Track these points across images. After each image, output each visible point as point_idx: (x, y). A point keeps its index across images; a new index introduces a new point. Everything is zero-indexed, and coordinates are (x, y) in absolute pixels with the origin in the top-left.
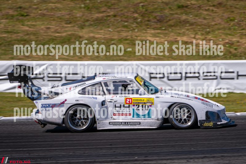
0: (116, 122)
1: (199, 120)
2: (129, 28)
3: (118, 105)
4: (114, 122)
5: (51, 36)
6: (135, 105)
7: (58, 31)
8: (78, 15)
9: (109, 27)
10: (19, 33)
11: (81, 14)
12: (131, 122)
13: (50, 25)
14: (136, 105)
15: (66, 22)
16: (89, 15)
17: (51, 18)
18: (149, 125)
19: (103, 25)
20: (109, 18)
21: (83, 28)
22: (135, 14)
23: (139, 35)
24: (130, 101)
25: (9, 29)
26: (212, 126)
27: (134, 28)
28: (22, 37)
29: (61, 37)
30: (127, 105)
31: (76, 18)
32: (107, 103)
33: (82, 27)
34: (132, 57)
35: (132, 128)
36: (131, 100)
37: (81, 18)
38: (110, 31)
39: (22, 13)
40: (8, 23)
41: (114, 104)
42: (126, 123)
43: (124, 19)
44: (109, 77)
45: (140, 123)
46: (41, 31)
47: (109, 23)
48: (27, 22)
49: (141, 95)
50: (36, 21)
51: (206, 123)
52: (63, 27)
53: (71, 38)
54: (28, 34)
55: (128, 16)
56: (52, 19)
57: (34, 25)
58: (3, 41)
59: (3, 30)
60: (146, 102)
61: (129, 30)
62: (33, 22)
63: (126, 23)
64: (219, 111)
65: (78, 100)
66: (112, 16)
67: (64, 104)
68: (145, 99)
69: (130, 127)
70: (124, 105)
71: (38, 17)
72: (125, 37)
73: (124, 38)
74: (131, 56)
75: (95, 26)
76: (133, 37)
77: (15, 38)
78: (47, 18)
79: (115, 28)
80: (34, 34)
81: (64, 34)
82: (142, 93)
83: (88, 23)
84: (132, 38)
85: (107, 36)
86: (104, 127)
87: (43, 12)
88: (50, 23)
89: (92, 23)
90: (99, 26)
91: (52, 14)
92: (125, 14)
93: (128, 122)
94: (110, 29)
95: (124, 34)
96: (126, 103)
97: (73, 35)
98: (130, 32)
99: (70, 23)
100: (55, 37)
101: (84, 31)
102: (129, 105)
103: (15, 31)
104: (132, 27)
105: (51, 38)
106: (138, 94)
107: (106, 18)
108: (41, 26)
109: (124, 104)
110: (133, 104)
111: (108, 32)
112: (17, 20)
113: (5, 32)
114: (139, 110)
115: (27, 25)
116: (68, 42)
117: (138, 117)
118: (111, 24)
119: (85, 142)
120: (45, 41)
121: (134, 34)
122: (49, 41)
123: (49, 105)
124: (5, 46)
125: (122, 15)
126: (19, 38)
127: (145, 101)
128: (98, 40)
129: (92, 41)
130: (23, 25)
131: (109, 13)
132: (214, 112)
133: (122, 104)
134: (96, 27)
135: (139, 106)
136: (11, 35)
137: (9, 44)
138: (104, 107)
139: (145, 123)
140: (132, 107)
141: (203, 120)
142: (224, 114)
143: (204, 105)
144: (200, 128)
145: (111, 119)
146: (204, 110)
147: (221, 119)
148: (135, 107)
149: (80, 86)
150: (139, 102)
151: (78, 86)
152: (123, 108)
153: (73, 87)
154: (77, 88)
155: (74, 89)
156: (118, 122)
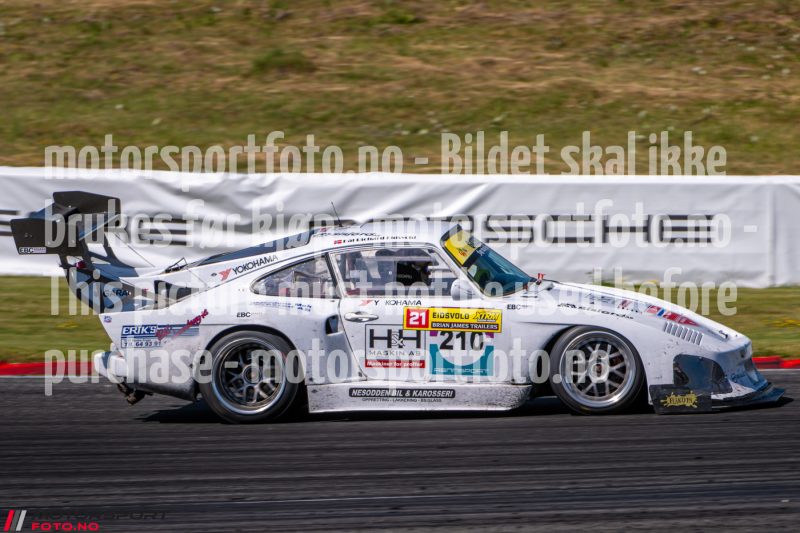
0: (371, 389)
1: (651, 386)
2: (763, 65)
3: (380, 332)
4: (367, 389)
5: (497, 89)
6: (439, 333)
7: (520, 73)
8: (589, 20)
9: (693, 61)
10: (388, 80)
11: (599, 16)
12: (423, 390)
13: (496, 53)
14: (443, 333)
15: (549, 43)
16: (625, 20)
17: (499, 28)
18: (484, 399)
19: (676, 55)
20: (692, 31)
21: (605, 65)
22: (780, 16)
23: (794, 87)
24: (420, 319)
25: (357, 68)
26: (695, 406)
27: (780, 64)
28: (399, 93)
29: (533, 93)
30: (412, 333)
31: (583, 29)
32: (346, 323)
33: (602, 61)
34: (772, 163)
35: (428, 409)
36: (423, 315)
37: (598, 29)
38: (696, 73)
39: (401, 12)
40: (352, 47)
41: (369, 328)
42: (408, 394)
43: (745, 35)
44: (355, 237)
45: (452, 394)
46: (465, 74)
47: (692, 46)
48: (416, 44)
49: (457, 297)
50: (446, 41)
51: (673, 396)
52: (539, 61)
53: (566, 97)
54: (418, 85)
55: (757, 23)
56: (500, 32)
57: (440, 54)
58: (334, 107)
59: (334, 71)
60: (475, 321)
61: (760, 69)
62: (435, 44)
63: (751, 49)
64: (721, 355)
65: (244, 315)
66: (704, 25)
67: (200, 327)
68: (472, 313)
69: (420, 405)
70: (401, 332)
71: (452, 26)
72: (747, 95)
73: (744, 99)
74: (766, 157)
75: (648, 56)
76: (775, 94)
77: (377, 97)
78: (484, 29)
79: (715, 65)
80: (441, 84)
81: (542, 84)
82: (463, 293)
83: (624, 46)
84: (771, 96)
85: (686, 91)
86: (331, 405)
87: (471, 11)
88: (493, 47)
89: (637, 46)
90: (658, 56)
91: (501, 15)
92: (749, 15)
93: (412, 391)
94: (696, 69)
95: (744, 85)
96: (409, 325)
97: (572, 86)
98: (766, 77)
99: (563, 46)
100: (511, 92)
101: (609, 72)
102: (419, 333)
103: (376, 75)
104: (772, 61)
105: (496, 96)
106: (450, 294)
107: (682, 30)
108: (463, 56)
109: (401, 328)
110: (430, 328)
111: (692, 79)
112: (382, 36)
113: (341, 75)
114: (451, 348)
115: (418, 54)
116: (553, 111)
117: (449, 373)
118: (700, 51)
119: (612, 447)
120: (475, 109)
121: (778, 86)
122: (492, 109)
123: (148, 330)
124: (341, 123)
125: (738, 21)
126: (388, 95)
127: (470, 320)
128: (657, 105)
129: (635, 106)
130: (402, 53)
131: (693, 12)
132: (703, 359)
133: (395, 330)
134: (649, 60)
135: (451, 334)
136: (363, 86)
137: (354, 119)
138: (335, 337)
139: (469, 394)
140: (428, 340)
141: (664, 387)
142: (740, 364)
143: (670, 336)
144: (654, 413)
145: (358, 378)
146: (668, 351)
147: (727, 381)
148: (439, 340)
149: (257, 267)
150: (450, 324)
151: (250, 266)
152: (399, 342)
153: (236, 270)
154: (247, 271)
155: (239, 274)
156: (381, 389)
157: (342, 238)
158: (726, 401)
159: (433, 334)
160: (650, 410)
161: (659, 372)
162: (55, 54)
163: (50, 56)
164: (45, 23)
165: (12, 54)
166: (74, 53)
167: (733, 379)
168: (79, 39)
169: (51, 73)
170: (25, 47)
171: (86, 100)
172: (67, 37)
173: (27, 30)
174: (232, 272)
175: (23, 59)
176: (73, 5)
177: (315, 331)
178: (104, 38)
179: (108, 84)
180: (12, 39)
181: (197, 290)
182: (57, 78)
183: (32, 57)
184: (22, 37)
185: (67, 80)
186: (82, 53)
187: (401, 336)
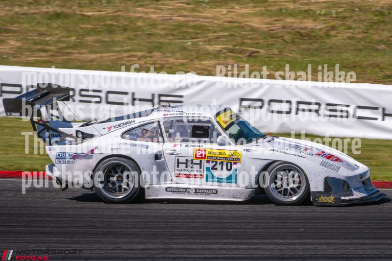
0: (177, 188)
1: (312, 192)
3: (182, 160)
4: (174, 188)
6: (211, 161)
12: (202, 189)
14: (213, 162)
18: (231, 195)
24: (202, 155)
26: (333, 203)
30: (198, 161)
32: (166, 155)
35: (204, 198)
36: (203, 152)
41: (177, 158)
42: (194, 191)
44: (173, 113)
45: (216, 192)
49: (220, 144)
51: (322, 197)
60: (228, 156)
64: (348, 177)
65: (115, 149)
67: (94, 155)
68: (227, 153)
69: (200, 197)
70: (192, 160)
86: (156, 195)
93: (196, 189)
96: (196, 157)
102: (201, 161)
109: (192, 158)
110: (206, 159)
114: (216, 169)
123: (69, 155)
127: (226, 156)
133: (190, 159)
135: (216, 162)
138: (160, 162)
139: (224, 192)
140: (205, 165)
141: (318, 192)
142: (359, 182)
143: (323, 167)
144: (313, 205)
145: (170, 182)
146: (322, 175)
147: (351, 190)
148: (211, 165)
149: (125, 126)
150: (216, 157)
151: (122, 125)
152: (191, 165)
153: (115, 127)
154: (120, 127)
155: (116, 129)
156: (181, 188)
157: (167, 113)
158: (350, 200)
159: (208, 162)
160: (311, 204)
161: (317, 186)
162: (361, 27)
163: (359, 28)
164: (356, 11)
165: (340, 26)
166: (371, 26)
167: (355, 189)
168: (374, 20)
169: (360, 36)
170: (347, 23)
171: (378, 50)
172: (367, 18)
173: (347, 14)
174: (113, 128)
175: (345, 29)
176: (370, 2)
177: (149, 158)
178: (387, 19)
179: (389, 43)
180: (339, 19)
181: (96, 136)
182: (363, 39)
183: (350, 28)
184: (344, 18)
185: (368, 40)
186: (375, 27)
187: (192, 163)
